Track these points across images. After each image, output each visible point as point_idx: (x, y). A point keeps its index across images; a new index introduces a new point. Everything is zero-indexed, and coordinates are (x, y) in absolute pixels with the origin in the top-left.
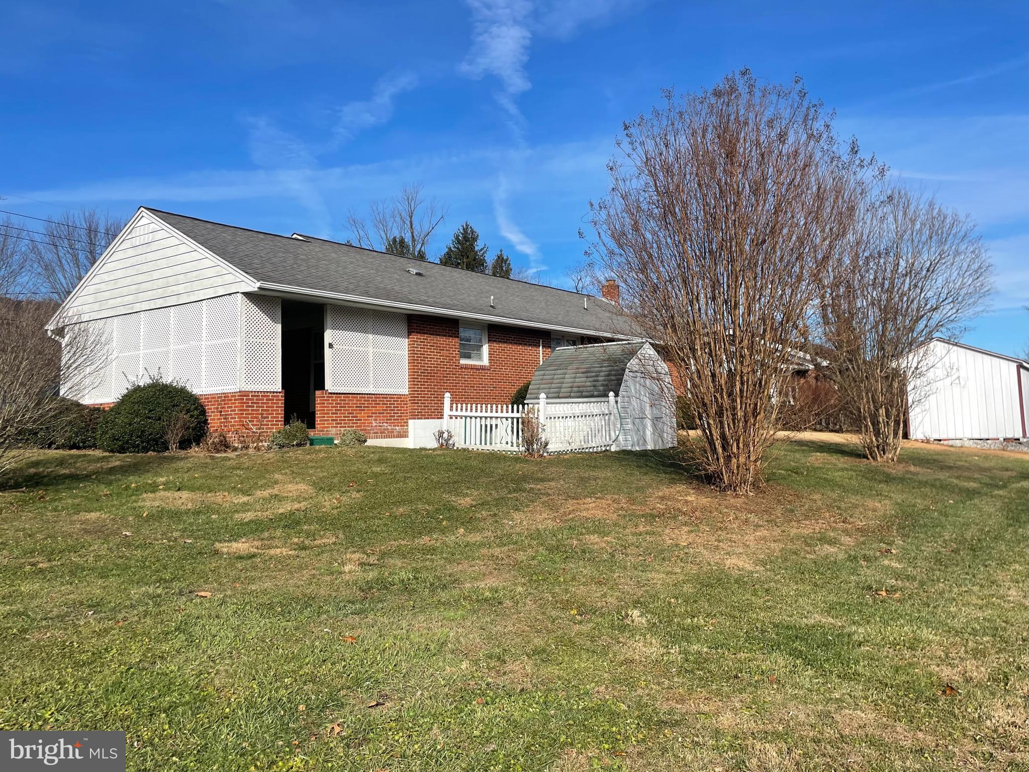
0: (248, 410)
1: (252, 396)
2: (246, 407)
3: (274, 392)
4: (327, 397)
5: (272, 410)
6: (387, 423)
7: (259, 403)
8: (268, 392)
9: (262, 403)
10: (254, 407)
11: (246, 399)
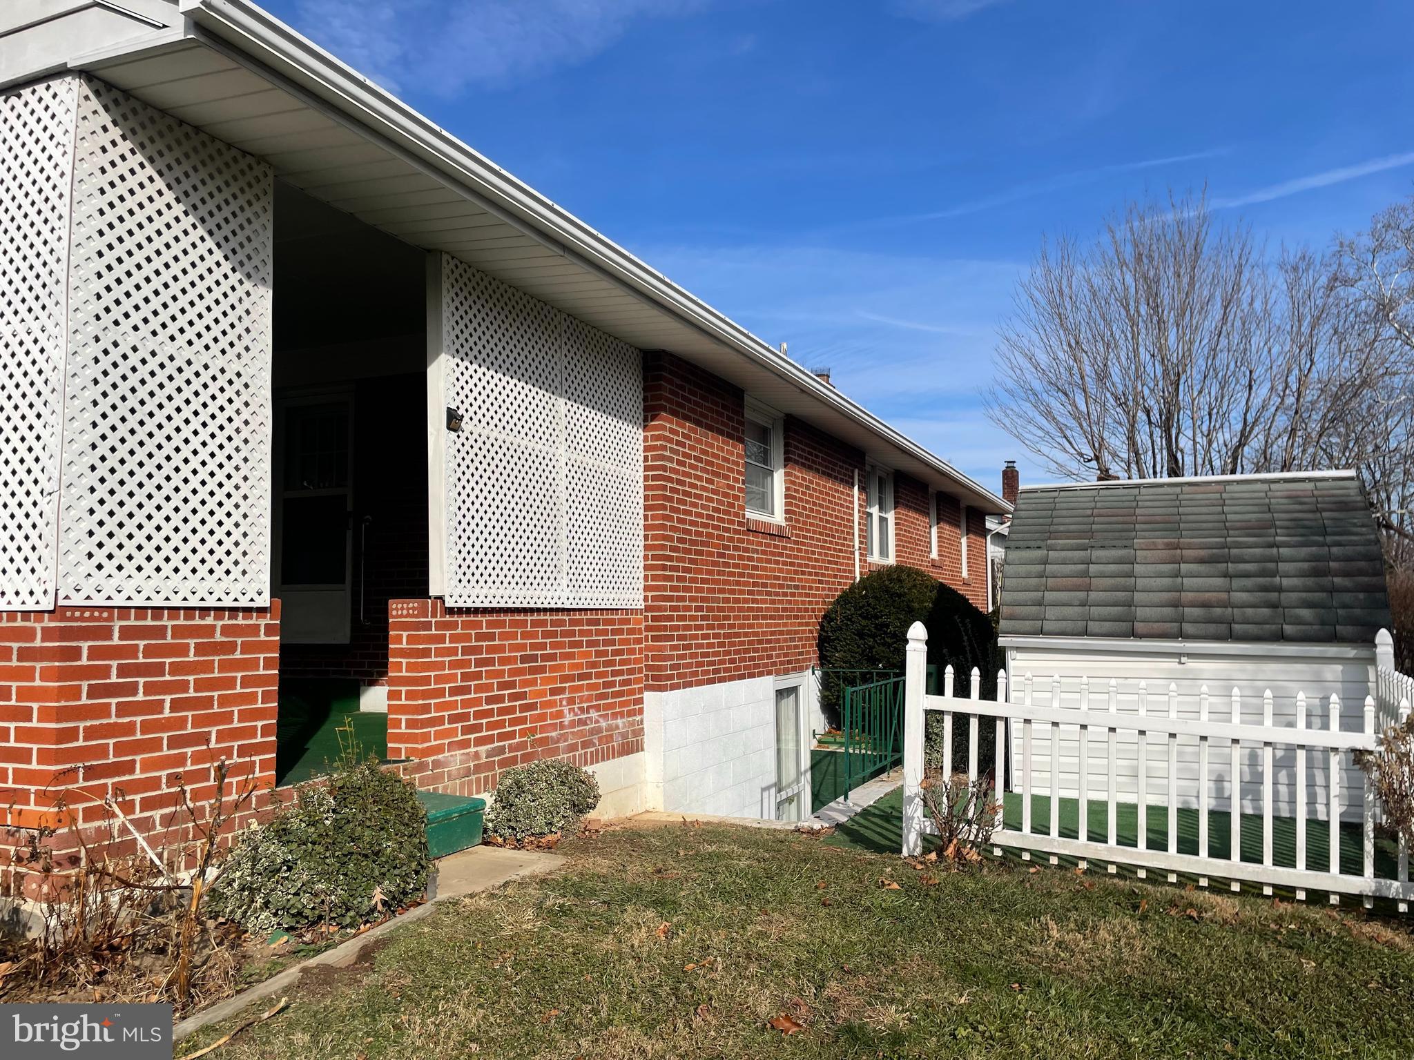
0: (104, 711)
1: (126, 633)
2: (93, 692)
3: (234, 611)
4: (440, 626)
5: (223, 701)
6: (598, 708)
7: (159, 669)
8: (205, 610)
9: (176, 669)
10: (133, 690)
11: (94, 653)
